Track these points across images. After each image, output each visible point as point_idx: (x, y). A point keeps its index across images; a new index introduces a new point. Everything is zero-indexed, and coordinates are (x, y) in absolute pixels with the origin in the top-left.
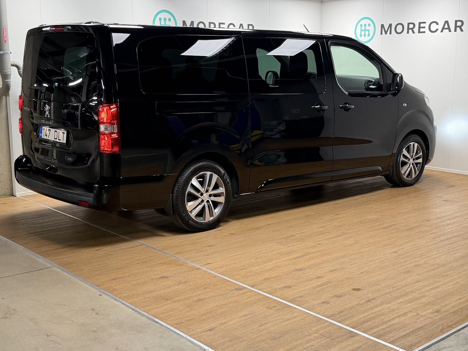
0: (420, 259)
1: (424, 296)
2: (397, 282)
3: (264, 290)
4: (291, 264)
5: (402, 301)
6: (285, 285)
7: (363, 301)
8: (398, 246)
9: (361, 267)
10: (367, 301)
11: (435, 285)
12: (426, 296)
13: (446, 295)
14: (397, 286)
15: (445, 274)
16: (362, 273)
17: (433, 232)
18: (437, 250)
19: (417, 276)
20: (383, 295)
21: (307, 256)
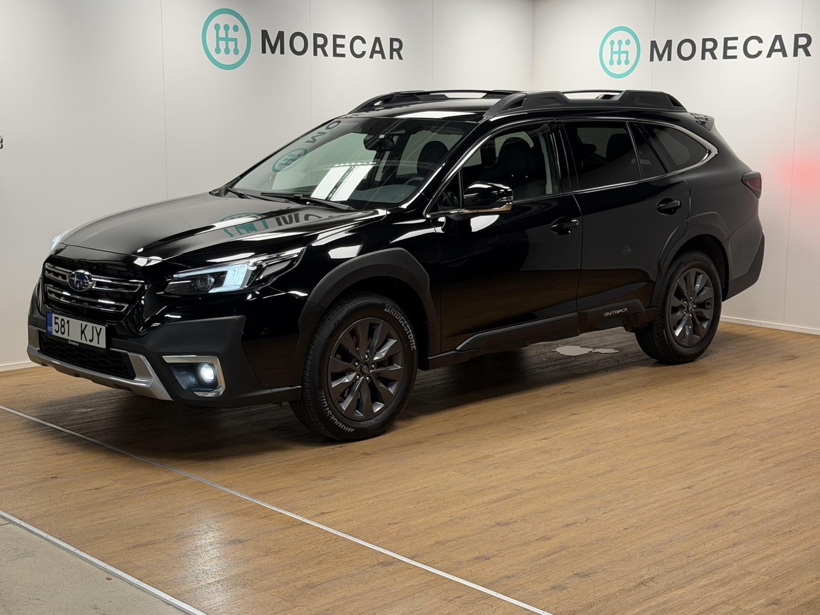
0: (737, 501)
1: (750, 573)
2: (696, 545)
3: (437, 565)
4: (486, 513)
5: (707, 583)
6: (477, 554)
7: (632, 584)
8: (694, 474)
9: (624, 519)
10: (639, 584)
11: (769, 552)
12: (752, 572)
13: (791, 570)
14: (696, 554)
15: (787, 530)
16: (626, 529)
17: (760, 447)
18: (769, 483)
19: (734, 535)
20: (669, 572)
21: (519, 496)
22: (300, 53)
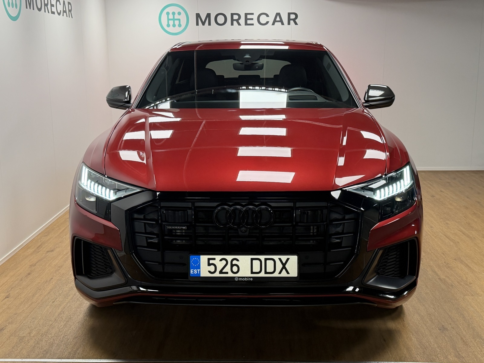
22: (40, 10)
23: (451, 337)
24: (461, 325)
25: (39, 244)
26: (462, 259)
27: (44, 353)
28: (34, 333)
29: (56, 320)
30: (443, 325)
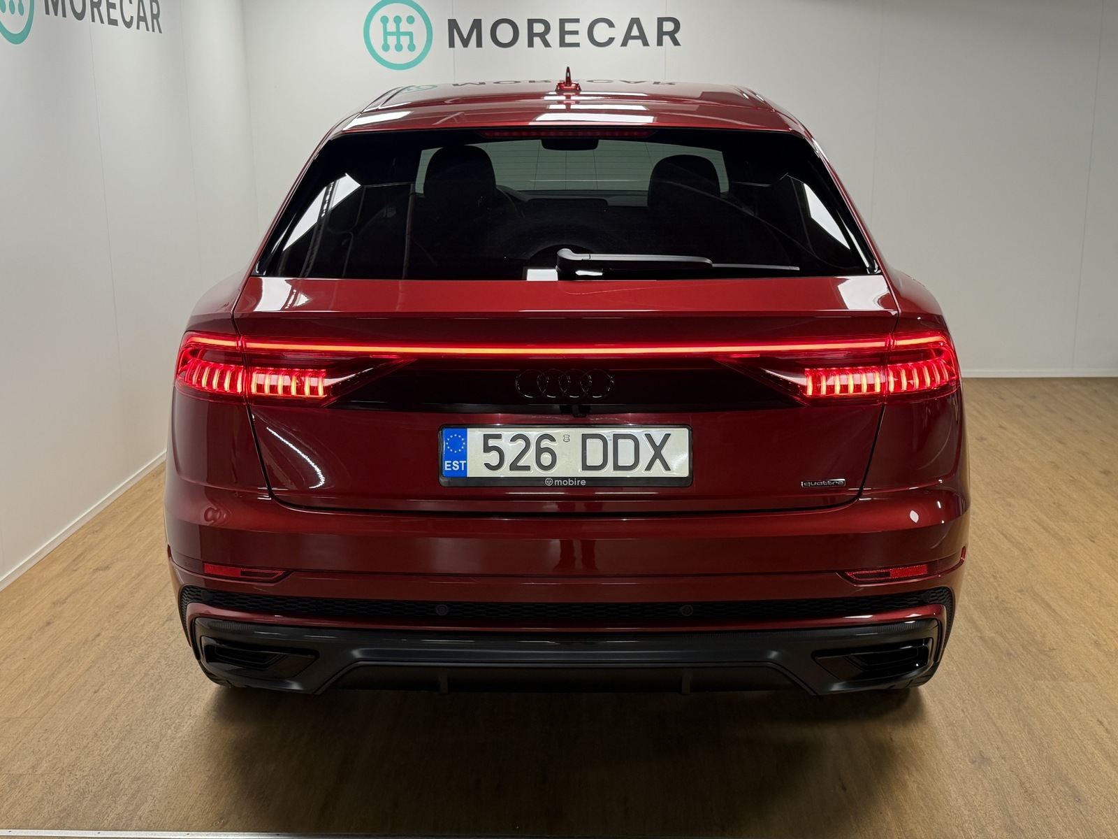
22: (80, 16)
23: (997, 779)
24: (1024, 750)
25: (80, 551)
26: (1036, 590)
27: (62, 815)
28: (44, 765)
29: (96, 734)
30: (980, 751)
